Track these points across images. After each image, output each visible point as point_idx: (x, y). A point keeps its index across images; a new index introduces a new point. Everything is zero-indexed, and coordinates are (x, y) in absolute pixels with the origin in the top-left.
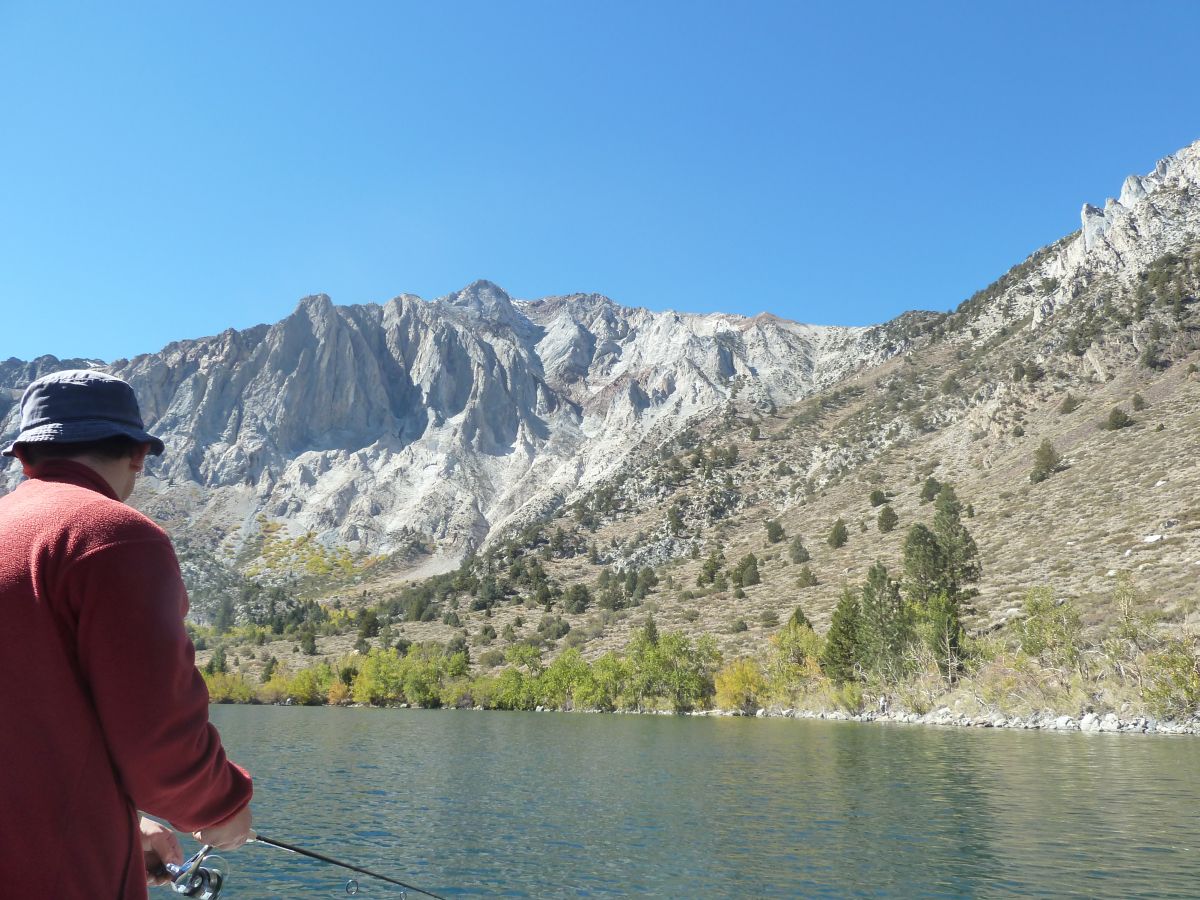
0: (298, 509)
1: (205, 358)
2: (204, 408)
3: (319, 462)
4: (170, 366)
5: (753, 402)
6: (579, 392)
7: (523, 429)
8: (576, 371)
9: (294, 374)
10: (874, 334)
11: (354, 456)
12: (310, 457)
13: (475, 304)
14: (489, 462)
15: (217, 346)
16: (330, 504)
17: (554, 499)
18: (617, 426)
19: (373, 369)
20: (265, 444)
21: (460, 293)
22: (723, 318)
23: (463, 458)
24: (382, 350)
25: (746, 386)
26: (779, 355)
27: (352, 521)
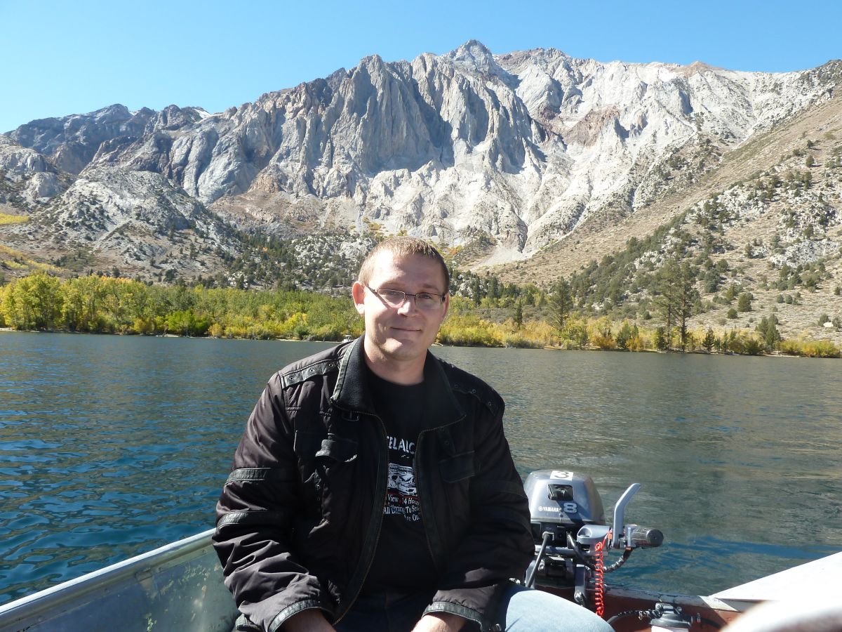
0: (388, 214)
1: (290, 104)
2: (308, 142)
3: (393, 181)
4: (268, 111)
5: (717, 134)
6: (557, 125)
7: (530, 155)
8: (552, 110)
9: (365, 116)
10: (806, 78)
11: (415, 175)
12: (385, 175)
13: (470, 59)
14: (511, 179)
15: (296, 96)
16: (410, 210)
17: (578, 206)
18: (608, 152)
19: (416, 111)
20: (353, 168)
21: (457, 51)
22: (661, 66)
23: (494, 177)
24: (418, 97)
25: (706, 121)
26: (723, 97)
27: (430, 222)
